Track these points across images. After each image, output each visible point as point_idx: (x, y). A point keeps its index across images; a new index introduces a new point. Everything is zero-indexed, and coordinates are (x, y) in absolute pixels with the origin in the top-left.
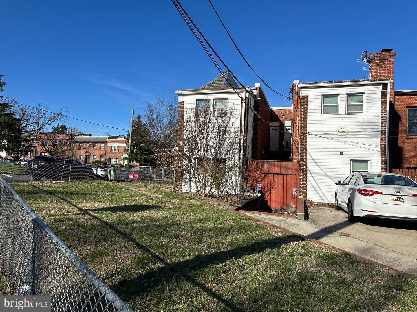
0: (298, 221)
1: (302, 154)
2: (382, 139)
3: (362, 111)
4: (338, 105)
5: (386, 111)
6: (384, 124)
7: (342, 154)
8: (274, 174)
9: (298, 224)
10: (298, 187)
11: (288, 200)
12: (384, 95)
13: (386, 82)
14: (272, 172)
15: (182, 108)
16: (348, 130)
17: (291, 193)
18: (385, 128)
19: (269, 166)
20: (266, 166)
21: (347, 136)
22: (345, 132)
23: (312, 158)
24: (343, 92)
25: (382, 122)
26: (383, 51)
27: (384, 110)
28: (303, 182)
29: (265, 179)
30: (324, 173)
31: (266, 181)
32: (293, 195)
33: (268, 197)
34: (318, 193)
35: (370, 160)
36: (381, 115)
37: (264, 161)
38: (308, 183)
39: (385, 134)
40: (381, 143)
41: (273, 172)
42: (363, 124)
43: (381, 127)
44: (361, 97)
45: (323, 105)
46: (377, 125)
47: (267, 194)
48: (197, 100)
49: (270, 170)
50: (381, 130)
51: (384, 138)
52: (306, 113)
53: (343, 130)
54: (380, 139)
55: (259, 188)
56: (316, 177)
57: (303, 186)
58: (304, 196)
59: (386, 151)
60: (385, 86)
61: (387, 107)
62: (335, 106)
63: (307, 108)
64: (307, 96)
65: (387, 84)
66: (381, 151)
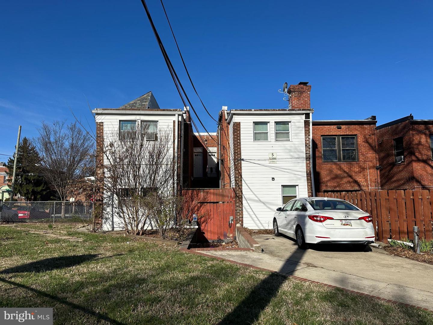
0: (258, 255)
1: (237, 180)
2: (307, 165)
3: (289, 138)
4: (268, 132)
5: (310, 139)
6: (308, 151)
7: (273, 179)
8: (210, 203)
9: (260, 257)
10: (234, 215)
11: (225, 230)
12: (307, 124)
13: (308, 112)
14: (208, 200)
15: (101, 129)
16: (278, 157)
17: (228, 222)
18: (309, 154)
19: (205, 194)
20: (202, 194)
21: (277, 162)
22: (275, 159)
23: (247, 185)
24: (272, 119)
25: (306, 149)
26: (301, 83)
27: (308, 138)
28: (239, 209)
29: (201, 209)
30: (258, 199)
31: (203, 211)
32: (230, 224)
33: (204, 228)
34: (253, 220)
35: (298, 185)
36: (305, 142)
37: (199, 189)
38: (244, 210)
39: (310, 160)
40: (306, 168)
41: (210, 200)
42: (290, 151)
43: (306, 153)
44: (287, 125)
45: (254, 132)
46: (302, 152)
47: (203, 225)
48: (120, 121)
49: (206, 198)
50: (306, 157)
51: (308, 164)
52: (240, 139)
53: (273, 157)
54: (305, 165)
55: (195, 219)
56: (252, 204)
57: (239, 214)
58: (241, 224)
59: (311, 176)
60: (307, 116)
61: (310, 135)
62: (265, 133)
63: (240, 134)
64: (240, 123)
65: (309, 114)
66: (307, 176)
